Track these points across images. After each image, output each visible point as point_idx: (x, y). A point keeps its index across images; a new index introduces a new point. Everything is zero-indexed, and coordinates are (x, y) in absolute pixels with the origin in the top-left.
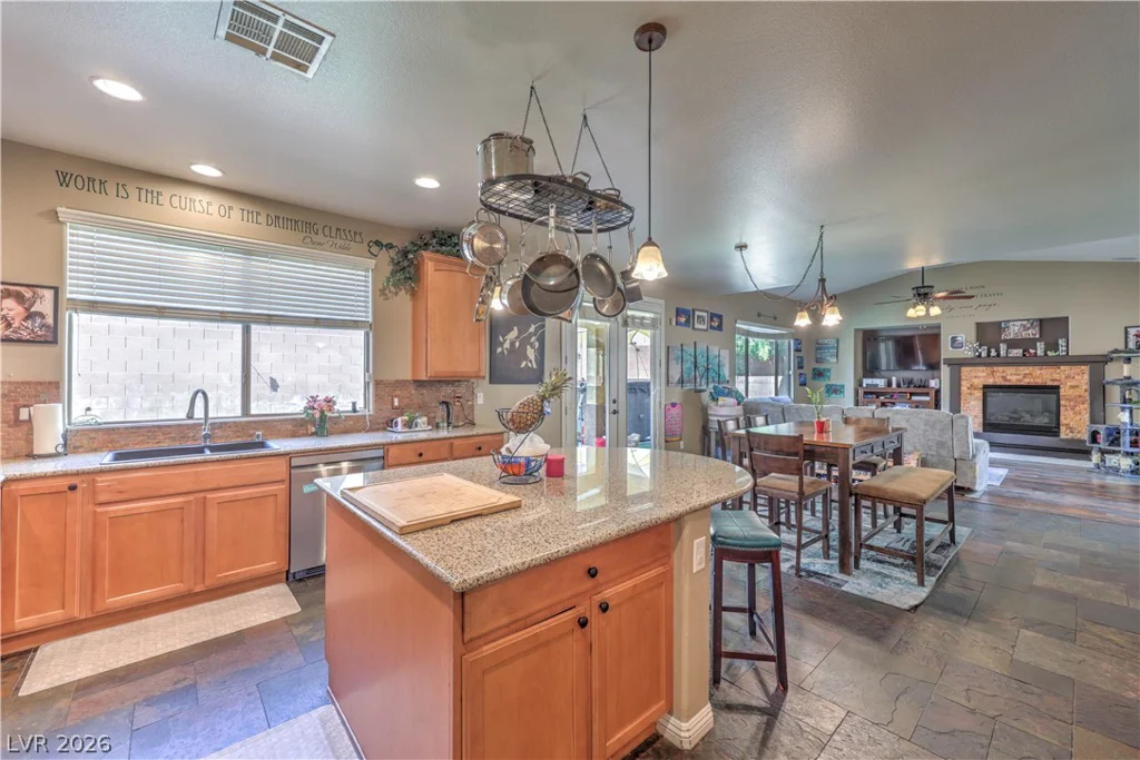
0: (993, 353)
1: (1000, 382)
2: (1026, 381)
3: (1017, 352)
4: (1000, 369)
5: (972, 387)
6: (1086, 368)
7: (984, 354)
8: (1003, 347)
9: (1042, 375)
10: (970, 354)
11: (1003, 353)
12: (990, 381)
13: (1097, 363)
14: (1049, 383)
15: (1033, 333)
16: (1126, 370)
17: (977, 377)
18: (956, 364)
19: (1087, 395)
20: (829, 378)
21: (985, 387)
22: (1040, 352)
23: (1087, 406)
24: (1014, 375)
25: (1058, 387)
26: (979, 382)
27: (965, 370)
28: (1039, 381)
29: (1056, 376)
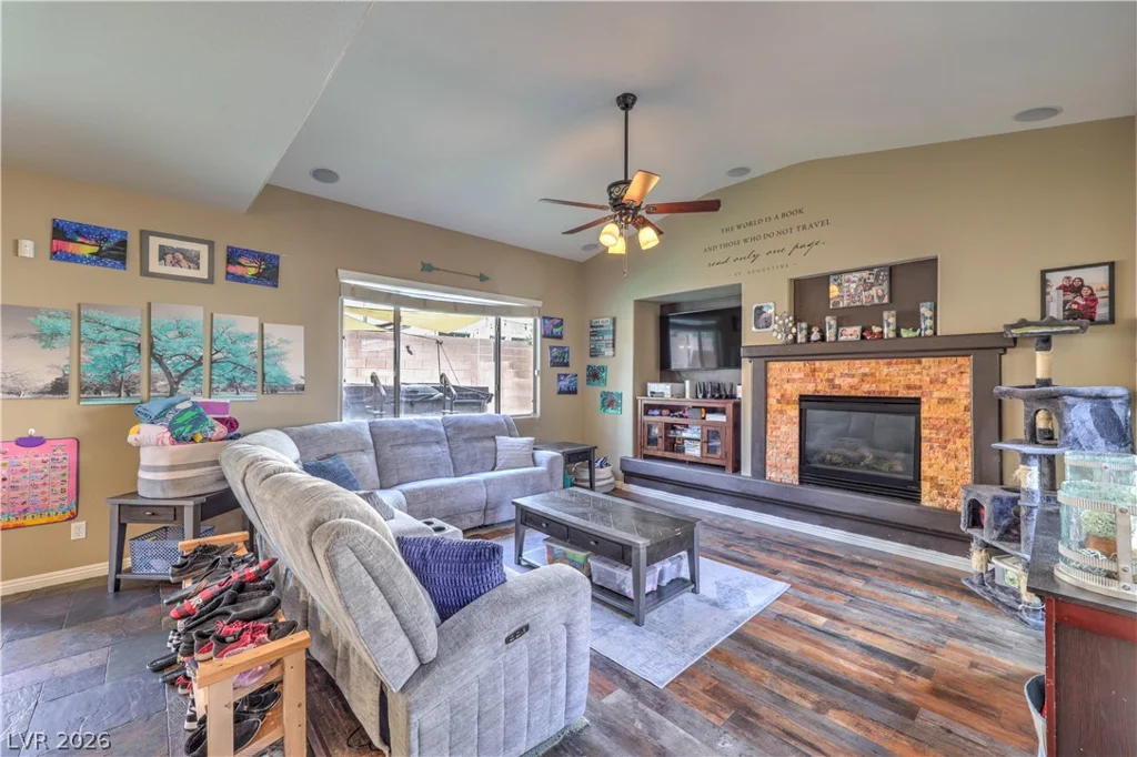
0: (815, 336)
1: (824, 389)
2: (866, 389)
3: (851, 333)
4: (825, 365)
5: (783, 399)
6: (966, 363)
7: (801, 338)
8: (830, 321)
9: (891, 377)
10: (779, 338)
11: (830, 335)
12: (810, 389)
13: (987, 350)
14: (903, 393)
15: (879, 292)
16: (1041, 364)
17: (791, 379)
18: (766, 356)
19: (968, 418)
20: (605, 381)
21: (803, 399)
22: (889, 332)
23: (968, 441)
24: (846, 377)
25: (917, 401)
26: (793, 390)
27: (775, 367)
28: (886, 389)
29: (914, 379)
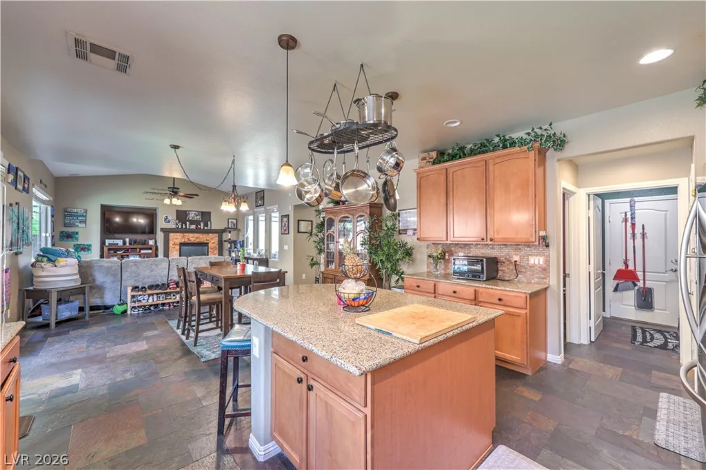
0: (184, 227)
1: (187, 241)
2: (197, 241)
3: (193, 227)
4: (187, 234)
5: (174, 244)
6: (217, 235)
7: (180, 227)
8: (188, 223)
9: (202, 238)
10: (174, 226)
11: (188, 227)
12: (183, 241)
13: (220, 232)
14: (205, 241)
15: (199, 218)
16: (229, 236)
17: (176, 238)
18: (166, 232)
19: (217, 246)
20: (77, 239)
21: (181, 244)
22: (202, 228)
23: (217, 251)
24: (193, 237)
25: (208, 243)
26: (178, 241)
27: (171, 235)
28: (202, 241)
29: (208, 238)
